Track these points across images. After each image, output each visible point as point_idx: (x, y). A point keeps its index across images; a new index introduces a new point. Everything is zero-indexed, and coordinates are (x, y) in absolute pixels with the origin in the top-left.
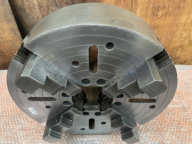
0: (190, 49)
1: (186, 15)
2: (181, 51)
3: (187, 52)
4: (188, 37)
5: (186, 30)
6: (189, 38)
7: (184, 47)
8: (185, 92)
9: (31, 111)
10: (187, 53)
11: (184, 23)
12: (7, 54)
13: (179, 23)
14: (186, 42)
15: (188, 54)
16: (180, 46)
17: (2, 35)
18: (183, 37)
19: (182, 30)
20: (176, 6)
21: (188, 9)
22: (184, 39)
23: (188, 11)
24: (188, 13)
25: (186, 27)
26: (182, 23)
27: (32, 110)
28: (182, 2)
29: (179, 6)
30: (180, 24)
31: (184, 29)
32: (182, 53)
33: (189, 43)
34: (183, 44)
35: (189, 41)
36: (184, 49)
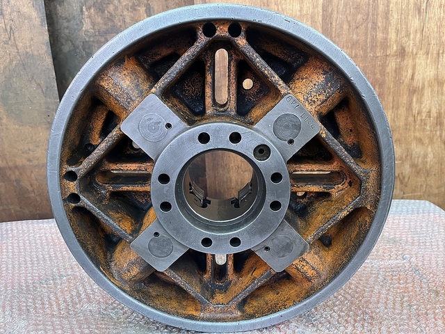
0: (420, 184)
1: (391, 111)
2: (401, 190)
3: (414, 191)
4: (409, 157)
5: (398, 141)
6: (411, 158)
7: (406, 179)
10: (416, 194)
11: (391, 126)
12: (33, 195)
14: (407, 169)
15: (421, 197)
17: (31, 153)
18: (397, 156)
21: (391, 98)
22: (400, 160)
23: (393, 103)
24: (393, 107)
25: (397, 135)
28: (377, 86)
32: (404, 193)
33: (414, 170)
34: (402, 173)
35: (413, 166)
36: (407, 183)
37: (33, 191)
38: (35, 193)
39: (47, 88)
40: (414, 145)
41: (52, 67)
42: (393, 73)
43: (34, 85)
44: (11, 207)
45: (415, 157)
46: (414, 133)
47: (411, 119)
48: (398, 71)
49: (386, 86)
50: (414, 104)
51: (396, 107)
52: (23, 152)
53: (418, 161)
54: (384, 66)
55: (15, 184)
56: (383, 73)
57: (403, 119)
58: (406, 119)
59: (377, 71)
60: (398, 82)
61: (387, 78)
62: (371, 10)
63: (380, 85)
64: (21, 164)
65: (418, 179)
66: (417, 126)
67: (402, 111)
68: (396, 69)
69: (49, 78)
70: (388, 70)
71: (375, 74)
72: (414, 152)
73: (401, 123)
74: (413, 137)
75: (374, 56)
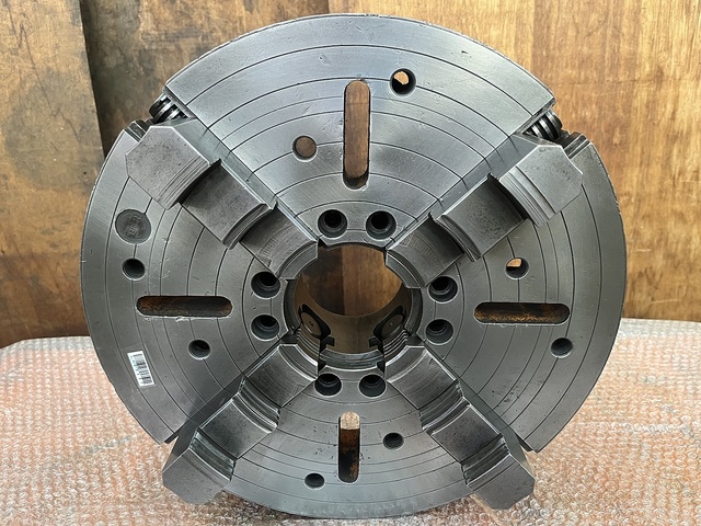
0: (678, 284)
1: (637, 169)
2: (649, 294)
3: (670, 296)
4: (663, 243)
5: (647, 217)
6: (666, 244)
7: (657, 278)
8: (686, 389)
9: (135, 368)
10: (671, 300)
11: (638, 194)
12: (59, 301)
13: (621, 195)
14: (659, 261)
15: (678, 304)
16: (640, 275)
17: (56, 233)
18: (645, 241)
19: (636, 215)
20: (600, 142)
21: (639, 149)
22: (648, 247)
23: (641, 158)
24: (641, 163)
25: (645, 209)
26: (628, 194)
27: (140, 364)
28: (618, 129)
29: (610, 141)
30: (625, 198)
31: (642, 213)
32: (653, 299)
33: (670, 261)
34: (651, 268)
35: (670, 256)
36: (657, 283)
37: (60, 295)
38: (62, 298)
39: (83, 127)
40: (671, 224)
41: (89, 92)
42: (644, 108)
43: (61, 123)
44: (25, 320)
45: (672, 243)
46: (672, 204)
47: (669, 182)
48: (651, 105)
49: (632, 128)
50: (674, 158)
51: (646, 162)
52: (44, 233)
53: (676, 249)
54: (629, 97)
55: (30, 283)
56: (628, 109)
57: (656, 182)
58: (661, 183)
59: (619, 105)
60: (651, 123)
61: (633, 117)
62: (611, 8)
63: (621, 128)
64: (39, 251)
65: (676, 278)
66: (677, 194)
67: (656, 169)
68: (648, 102)
69: (85, 110)
70: (636, 103)
71: (615, 111)
72: (670, 235)
73: (653, 188)
74: (670, 211)
75: (614, 82)
